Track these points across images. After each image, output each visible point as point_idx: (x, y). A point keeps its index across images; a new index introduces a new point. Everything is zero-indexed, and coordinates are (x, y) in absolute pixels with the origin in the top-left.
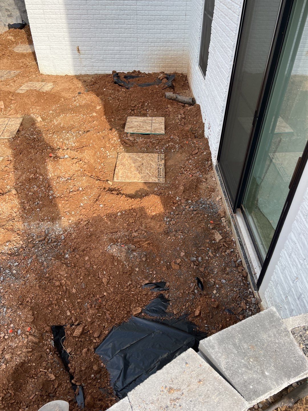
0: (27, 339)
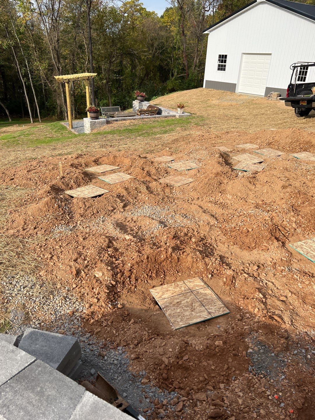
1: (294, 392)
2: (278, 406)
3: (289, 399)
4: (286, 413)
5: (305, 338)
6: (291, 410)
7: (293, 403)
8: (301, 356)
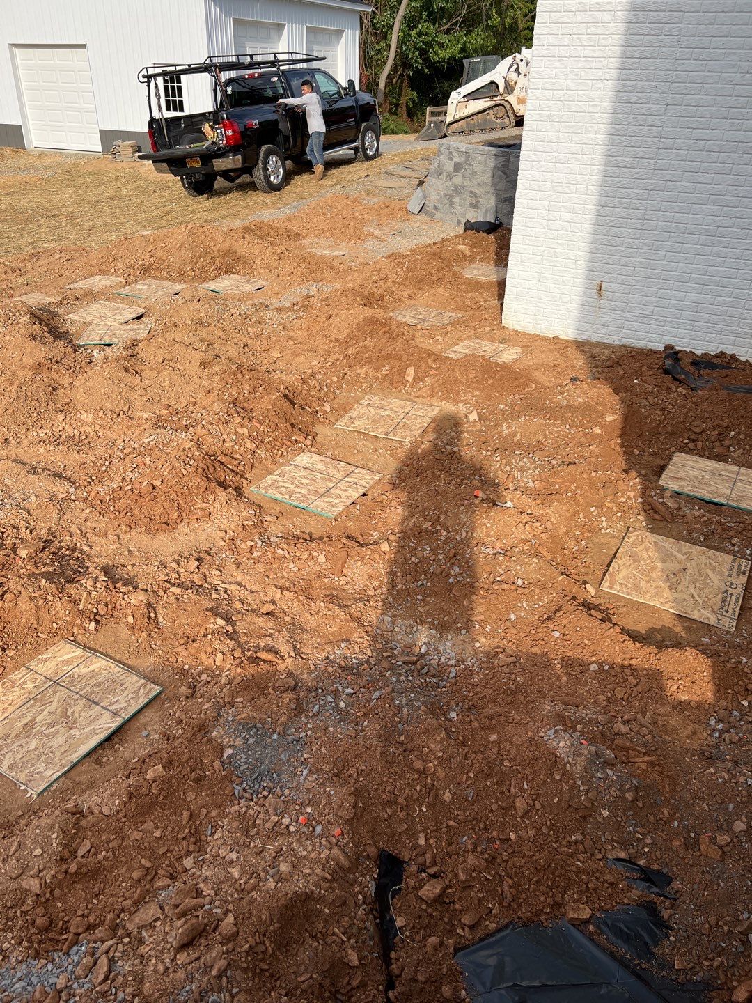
0: (328, 852)
1: (332, 792)
2: (311, 836)
3: (327, 810)
4: (329, 842)
5: (326, 670)
6: (336, 831)
7: (337, 814)
8: (327, 711)
